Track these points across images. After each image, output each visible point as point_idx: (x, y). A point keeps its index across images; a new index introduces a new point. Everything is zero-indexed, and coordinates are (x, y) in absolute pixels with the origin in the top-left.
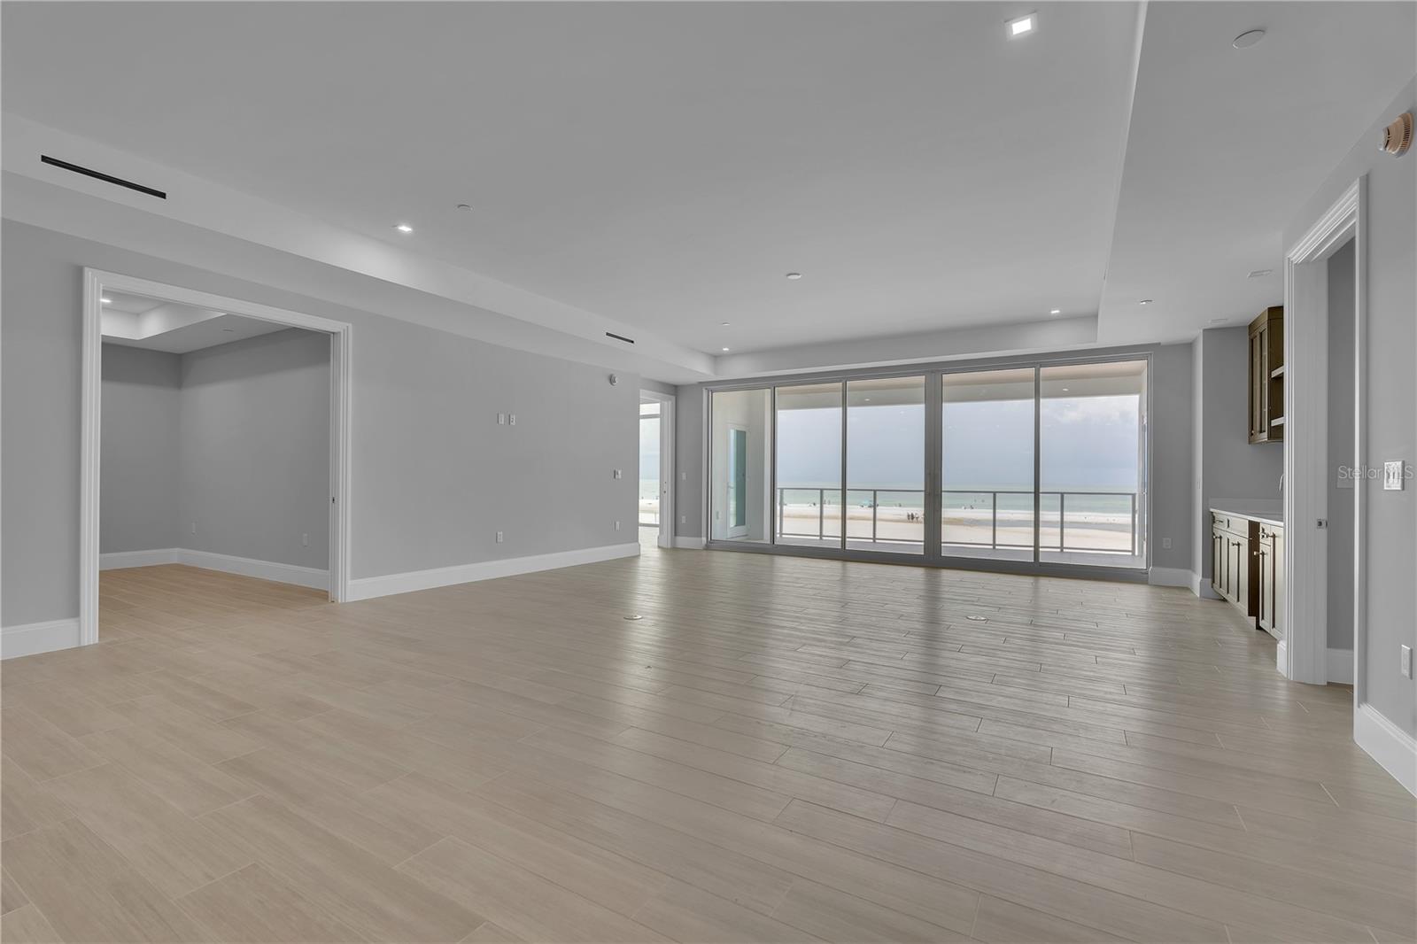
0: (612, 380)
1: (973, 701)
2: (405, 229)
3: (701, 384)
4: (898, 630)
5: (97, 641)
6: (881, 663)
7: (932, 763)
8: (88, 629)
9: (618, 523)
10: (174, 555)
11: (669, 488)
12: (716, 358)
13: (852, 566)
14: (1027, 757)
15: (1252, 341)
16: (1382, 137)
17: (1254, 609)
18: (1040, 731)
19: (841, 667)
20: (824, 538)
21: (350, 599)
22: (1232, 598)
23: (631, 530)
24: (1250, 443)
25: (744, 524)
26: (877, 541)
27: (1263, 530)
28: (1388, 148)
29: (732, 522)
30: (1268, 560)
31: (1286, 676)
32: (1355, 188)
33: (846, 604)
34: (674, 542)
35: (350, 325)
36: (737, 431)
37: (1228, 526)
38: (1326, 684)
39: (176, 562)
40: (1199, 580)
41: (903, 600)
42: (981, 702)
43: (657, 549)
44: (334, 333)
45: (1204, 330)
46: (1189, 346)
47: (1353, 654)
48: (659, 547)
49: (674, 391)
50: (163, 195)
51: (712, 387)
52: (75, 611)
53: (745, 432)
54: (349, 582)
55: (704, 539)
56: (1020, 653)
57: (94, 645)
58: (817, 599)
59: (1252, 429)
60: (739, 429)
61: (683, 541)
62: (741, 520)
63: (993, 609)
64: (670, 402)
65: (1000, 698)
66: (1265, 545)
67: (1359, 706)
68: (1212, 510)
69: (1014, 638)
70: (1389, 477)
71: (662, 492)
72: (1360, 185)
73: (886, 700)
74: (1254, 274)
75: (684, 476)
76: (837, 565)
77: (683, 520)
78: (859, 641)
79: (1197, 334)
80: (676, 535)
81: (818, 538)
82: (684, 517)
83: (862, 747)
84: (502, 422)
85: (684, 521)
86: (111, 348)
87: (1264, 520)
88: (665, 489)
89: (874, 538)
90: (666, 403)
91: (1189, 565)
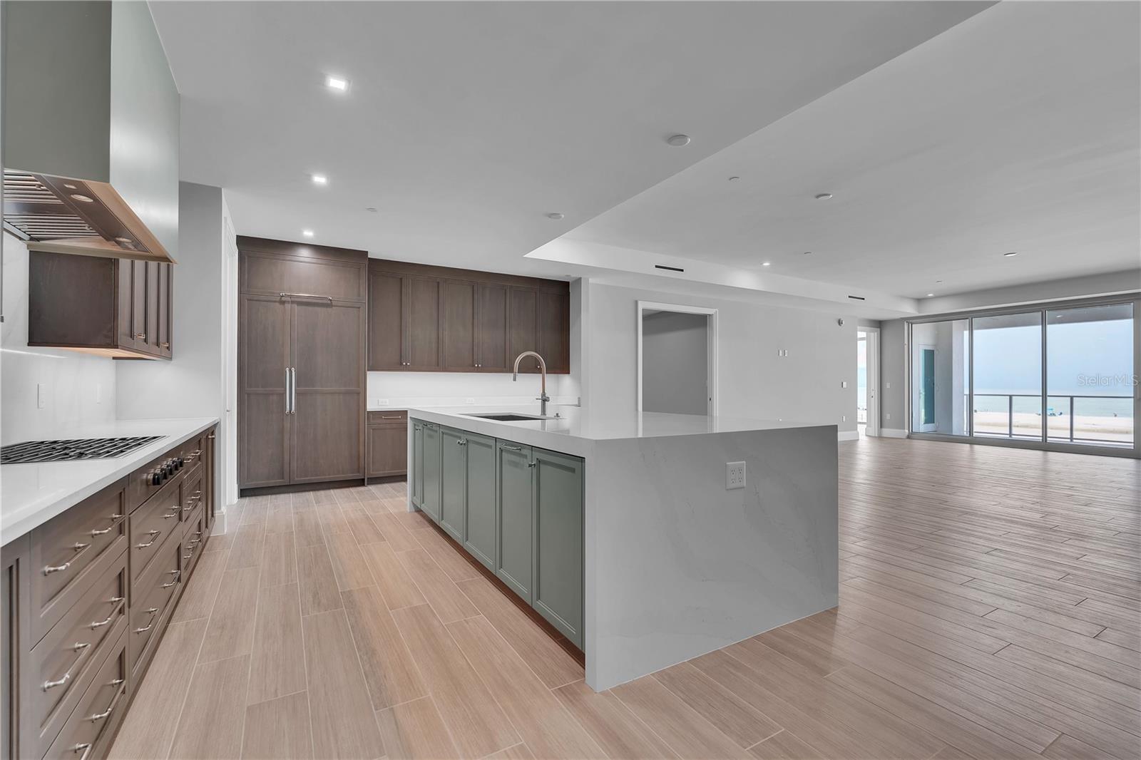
0: (840, 322)
2: (766, 264)
3: (904, 319)
11: (876, 394)
12: (920, 301)
13: (1051, 455)
20: (1013, 436)
25: (934, 422)
29: (924, 422)
34: (880, 433)
36: (925, 350)
43: (865, 437)
48: (867, 435)
49: (879, 325)
50: (682, 270)
51: (913, 321)
53: (933, 351)
55: (907, 431)
60: (927, 349)
61: (887, 432)
62: (930, 418)
64: (876, 333)
71: (870, 397)
75: (887, 386)
76: (1039, 453)
77: (887, 416)
80: (881, 427)
81: (1008, 436)
84: (781, 355)
85: (888, 418)
88: (873, 394)
90: (872, 334)
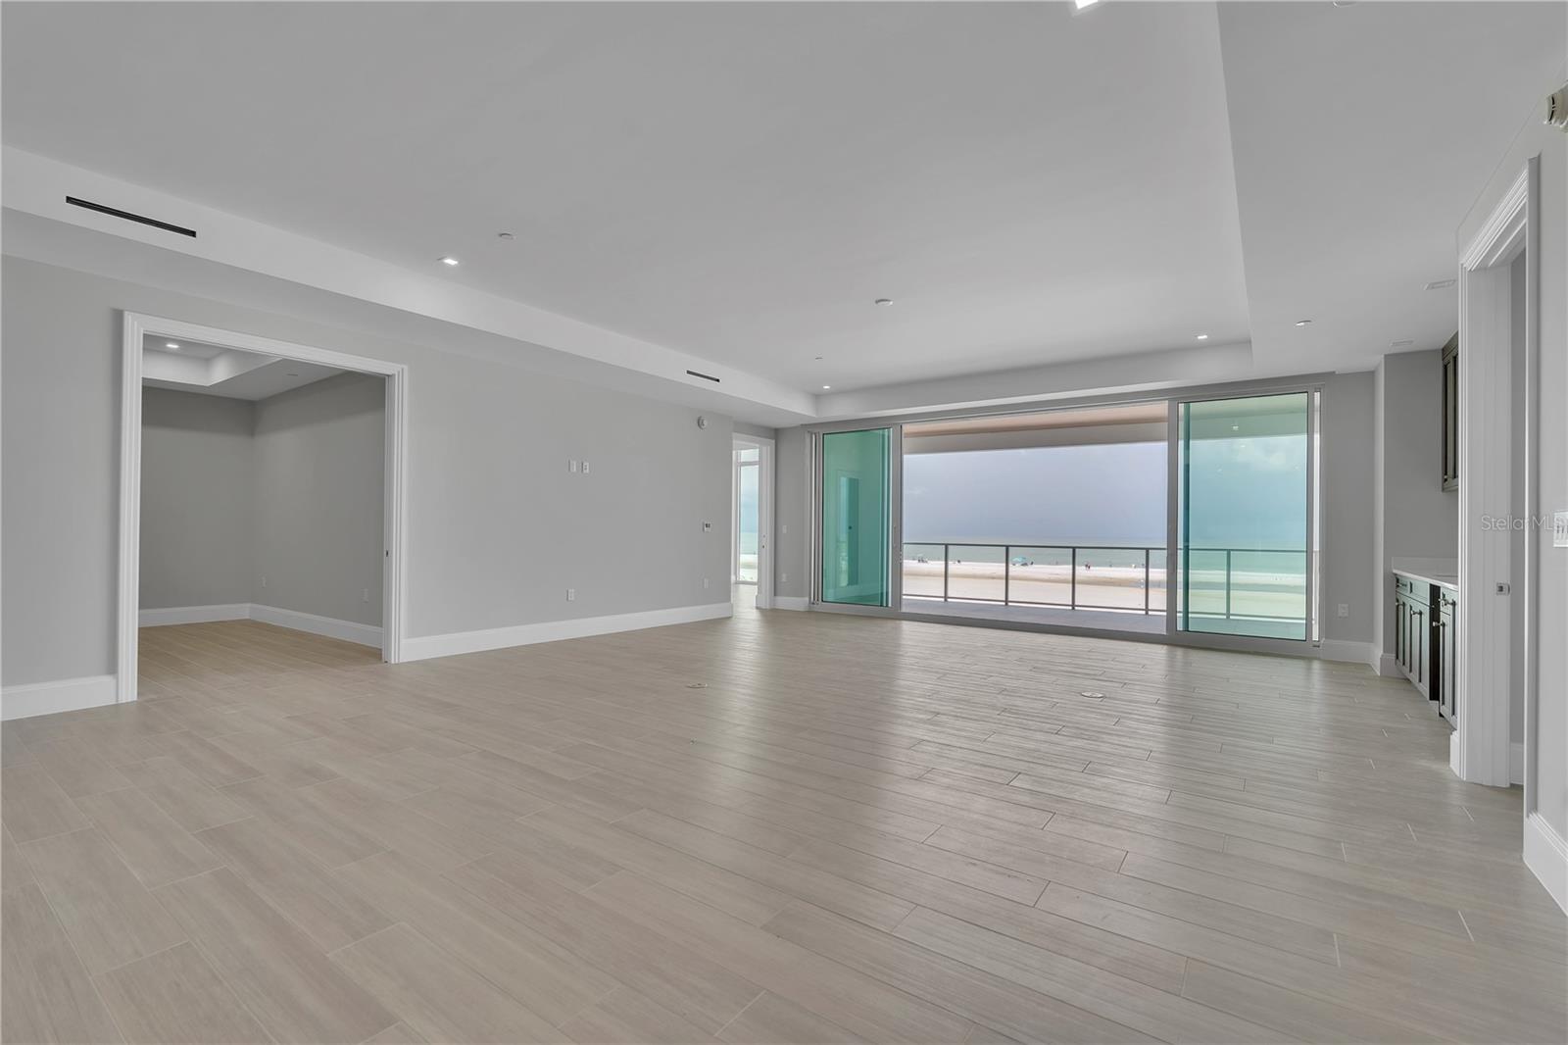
0: (700, 423)
1: (1052, 792)
2: (450, 262)
3: (804, 426)
4: (994, 707)
5: (135, 699)
6: (959, 745)
7: (974, 864)
8: (126, 687)
9: (706, 580)
10: (243, 611)
11: (768, 542)
12: (818, 397)
14: (1092, 862)
15: (1446, 367)
16: (1545, 108)
17: (1435, 693)
18: (1120, 832)
19: (910, 748)
20: (949, 600)
21: (404, 659)
22: (1414, 677)
23: (722, 588)
24: (1443, 490)
25: (857, 583)
26: (1010, 604)
27: (1444, 595)
28: (1553, 121)
29: (844, 581)
30: (1448, 630)
31: (1458, 774)
32: (1525, 174)
33: (945, 674)
34: (774, 602)
35: (406, 367)
37: (1411, 591)
38: (1508, 786)
39: (247, 617)
40: (1380, 656)
41: (1012, 672)
42: (1061, 794)
43: (755, 610)
44: (388, 376)
45: (1386, 356)
46: (1370, 375)
47: (1523, 748)
48: (757, 608)
49: (776, 435)
50: (193, 234)
52: (112, 668)
54: (403, 641)
55: (811, 600)
56: (1130, 738)
57: (132, 702)
58: (913, 669)
59: (1446, 474)
61: (785, 602)
63: (1116, 685)
64: (771, 448)
65: (1086, 790)
66: (1445, 616)
67: (1528, 816)
68: (1395, 571)
69: (1130, 719)
70: (1558, 531)
71: (761, 547)
72: (1529, 169)
73: (948, 787)
74: (1432, 286)
75: (784, 530)
77: (784, 577)
78: (943, 718)
79: (1379, 360)
80: (775, 595)
81: (943, 600)
82: (784, 575)
83: (898, 841)
84: (574, 469)
85: (784, 580)
86: (154, 393)
87: (1446, 584)
88: (764, 543)
89: (1007, 601)
90: (765, 448)
91: (1371, 638)
